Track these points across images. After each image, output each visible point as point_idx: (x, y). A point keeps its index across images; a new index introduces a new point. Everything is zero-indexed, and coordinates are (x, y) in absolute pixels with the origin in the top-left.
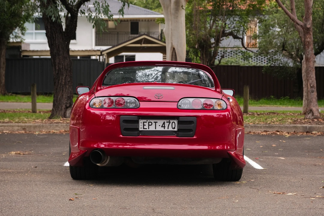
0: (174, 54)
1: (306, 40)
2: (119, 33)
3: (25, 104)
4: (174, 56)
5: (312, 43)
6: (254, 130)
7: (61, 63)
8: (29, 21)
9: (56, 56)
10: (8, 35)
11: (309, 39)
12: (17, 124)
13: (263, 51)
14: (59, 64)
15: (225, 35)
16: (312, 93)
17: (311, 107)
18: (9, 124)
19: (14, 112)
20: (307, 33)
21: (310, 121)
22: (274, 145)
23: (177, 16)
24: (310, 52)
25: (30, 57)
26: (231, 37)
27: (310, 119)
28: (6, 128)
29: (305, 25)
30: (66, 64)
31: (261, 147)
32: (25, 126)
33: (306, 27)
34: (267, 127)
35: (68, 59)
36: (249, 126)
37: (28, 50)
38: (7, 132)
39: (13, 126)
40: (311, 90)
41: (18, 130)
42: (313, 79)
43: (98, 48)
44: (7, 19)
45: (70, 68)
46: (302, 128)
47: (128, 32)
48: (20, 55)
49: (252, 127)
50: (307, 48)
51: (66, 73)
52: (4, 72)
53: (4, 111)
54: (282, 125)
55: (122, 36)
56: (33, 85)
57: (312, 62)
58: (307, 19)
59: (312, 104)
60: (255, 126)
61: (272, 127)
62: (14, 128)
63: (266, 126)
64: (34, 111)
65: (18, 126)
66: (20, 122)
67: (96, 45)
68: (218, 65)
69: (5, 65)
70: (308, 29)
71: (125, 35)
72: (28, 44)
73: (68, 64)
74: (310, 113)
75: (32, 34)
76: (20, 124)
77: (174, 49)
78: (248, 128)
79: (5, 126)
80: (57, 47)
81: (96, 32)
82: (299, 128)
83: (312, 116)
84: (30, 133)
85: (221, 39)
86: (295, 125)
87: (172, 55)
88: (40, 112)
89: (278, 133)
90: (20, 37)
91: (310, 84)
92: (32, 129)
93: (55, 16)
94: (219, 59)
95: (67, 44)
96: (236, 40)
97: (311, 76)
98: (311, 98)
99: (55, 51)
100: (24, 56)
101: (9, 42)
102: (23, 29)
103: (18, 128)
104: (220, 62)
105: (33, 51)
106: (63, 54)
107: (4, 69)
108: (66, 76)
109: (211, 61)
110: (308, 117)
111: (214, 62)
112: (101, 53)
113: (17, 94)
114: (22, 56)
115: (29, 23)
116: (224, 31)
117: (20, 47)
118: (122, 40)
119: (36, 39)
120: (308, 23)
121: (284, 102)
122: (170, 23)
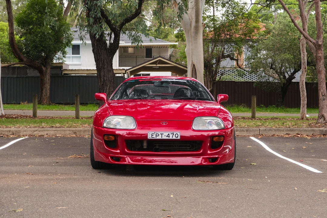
0: (194, 69)
1: (318, 55)
2: (137, 57)
3: (67, 111)
4: (194, 72)
5: (323, 58)
6: (277, 133)
7: (105, 75)
8: (69, 46)
9: (101, 69)
10: (53, 57)
11: (320, 55)
12: (68, 129)
13: (254, 70)
14: (104, 76)
15: (224, 57)
16: (323, 101)
17: (323, 113)
18: (62, 129)
19: (61, 118)
20: (319, 49)
21: (323, 125)
22: (304, 147)
23: (197, 39)
24: (322, 65)
25: (69, 75)
26: (228, 59)
27: (322, 123)
28: (58, 132)
29: (317, 42)
30: (110, 77)
31: (293, 148)
32: (76, 130)
33: (318, 44)
34: (289, 130)
35: (112, 72)
36: (273, 129)
37: (68, 69)
38: (60, 135)
39: (65, 131)
40: (323, 98)
41: (70, 133)
42: (324, 89)
43: (121, 68)
44: (52, 45)
45: (113, 80)
46: (319, 131)
47: (144, 56)
48: (62, 73)
49: (275, 130)
50: (318, 62)
51: (110, 84)
52: (49, 87)
53: (52, 117)
54: (302, 129)
55: (139, 59)
56: (77, 96)
57: (323, 74)
58: (318, 37)
59: (324, 110)
60: (278, 130)
61: (293, 130)
62: (66, 132)
63: (287, 130)
64: (77, 117)
65: (70, 131)
66: (70, 127)
67: (119, 66)
68: (218, 81)
69: (50, 81)
70: (320, 46)
71: (142, 58)
72: (68, 65)
73: (112, 76)
74: (322, 118)
75: (70, 57)
76: (71, 129)
77: (194, 65)
78: (272, 131)
79: (58, 130)
80: (102, 61)
81: (119, 56)
82: (317, 131)
83: (323, 121)
84: (81, 136)
85: (221, 60)
86: (313, 129)
87: (193, 71)
88: (82, 118)
89: (299, 136)
90: (62, 59)
91: (322, 93)
92: (82, 133)
93: (99, 34)
94: (219, 77)
95: (111, 59)
96: (233, 61)
97: (322, 86)
98: (323, 105)
99: (101, 65)
100: (64, 74)
101: (53, 63)
102: (64, 53)
103: (70, 132)
104: (220, 78)
105: (72, 70)
106: (107, 68)
107: (49, 84)
108: (110, 86)
109: (213, 77)
110: (320, 122)
111: (216, 78)
112: (126, 71)
113: (59, 104)
114: (63, 74)
115: (70, 47)
116: (223, 54)
117: (61, 67)
118: (141, 62)
119: (72, 61)
120: (320, 41)
121: (273, 110)
122: (191, 44)
